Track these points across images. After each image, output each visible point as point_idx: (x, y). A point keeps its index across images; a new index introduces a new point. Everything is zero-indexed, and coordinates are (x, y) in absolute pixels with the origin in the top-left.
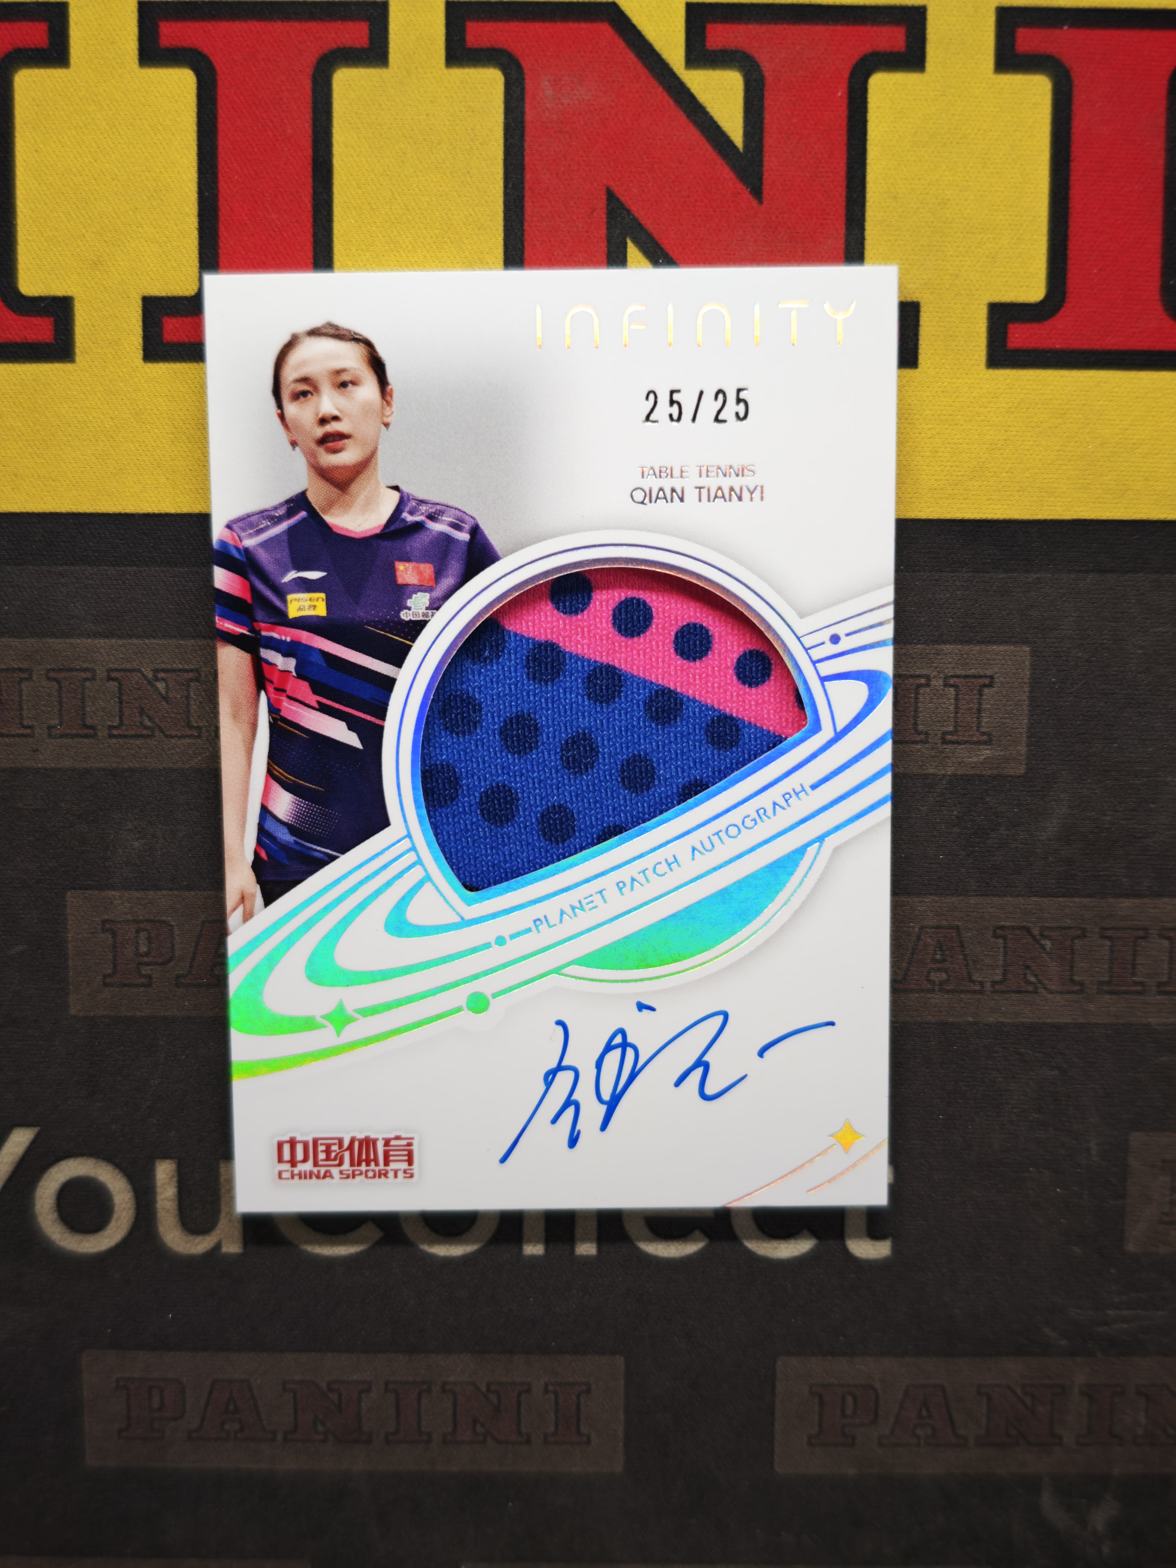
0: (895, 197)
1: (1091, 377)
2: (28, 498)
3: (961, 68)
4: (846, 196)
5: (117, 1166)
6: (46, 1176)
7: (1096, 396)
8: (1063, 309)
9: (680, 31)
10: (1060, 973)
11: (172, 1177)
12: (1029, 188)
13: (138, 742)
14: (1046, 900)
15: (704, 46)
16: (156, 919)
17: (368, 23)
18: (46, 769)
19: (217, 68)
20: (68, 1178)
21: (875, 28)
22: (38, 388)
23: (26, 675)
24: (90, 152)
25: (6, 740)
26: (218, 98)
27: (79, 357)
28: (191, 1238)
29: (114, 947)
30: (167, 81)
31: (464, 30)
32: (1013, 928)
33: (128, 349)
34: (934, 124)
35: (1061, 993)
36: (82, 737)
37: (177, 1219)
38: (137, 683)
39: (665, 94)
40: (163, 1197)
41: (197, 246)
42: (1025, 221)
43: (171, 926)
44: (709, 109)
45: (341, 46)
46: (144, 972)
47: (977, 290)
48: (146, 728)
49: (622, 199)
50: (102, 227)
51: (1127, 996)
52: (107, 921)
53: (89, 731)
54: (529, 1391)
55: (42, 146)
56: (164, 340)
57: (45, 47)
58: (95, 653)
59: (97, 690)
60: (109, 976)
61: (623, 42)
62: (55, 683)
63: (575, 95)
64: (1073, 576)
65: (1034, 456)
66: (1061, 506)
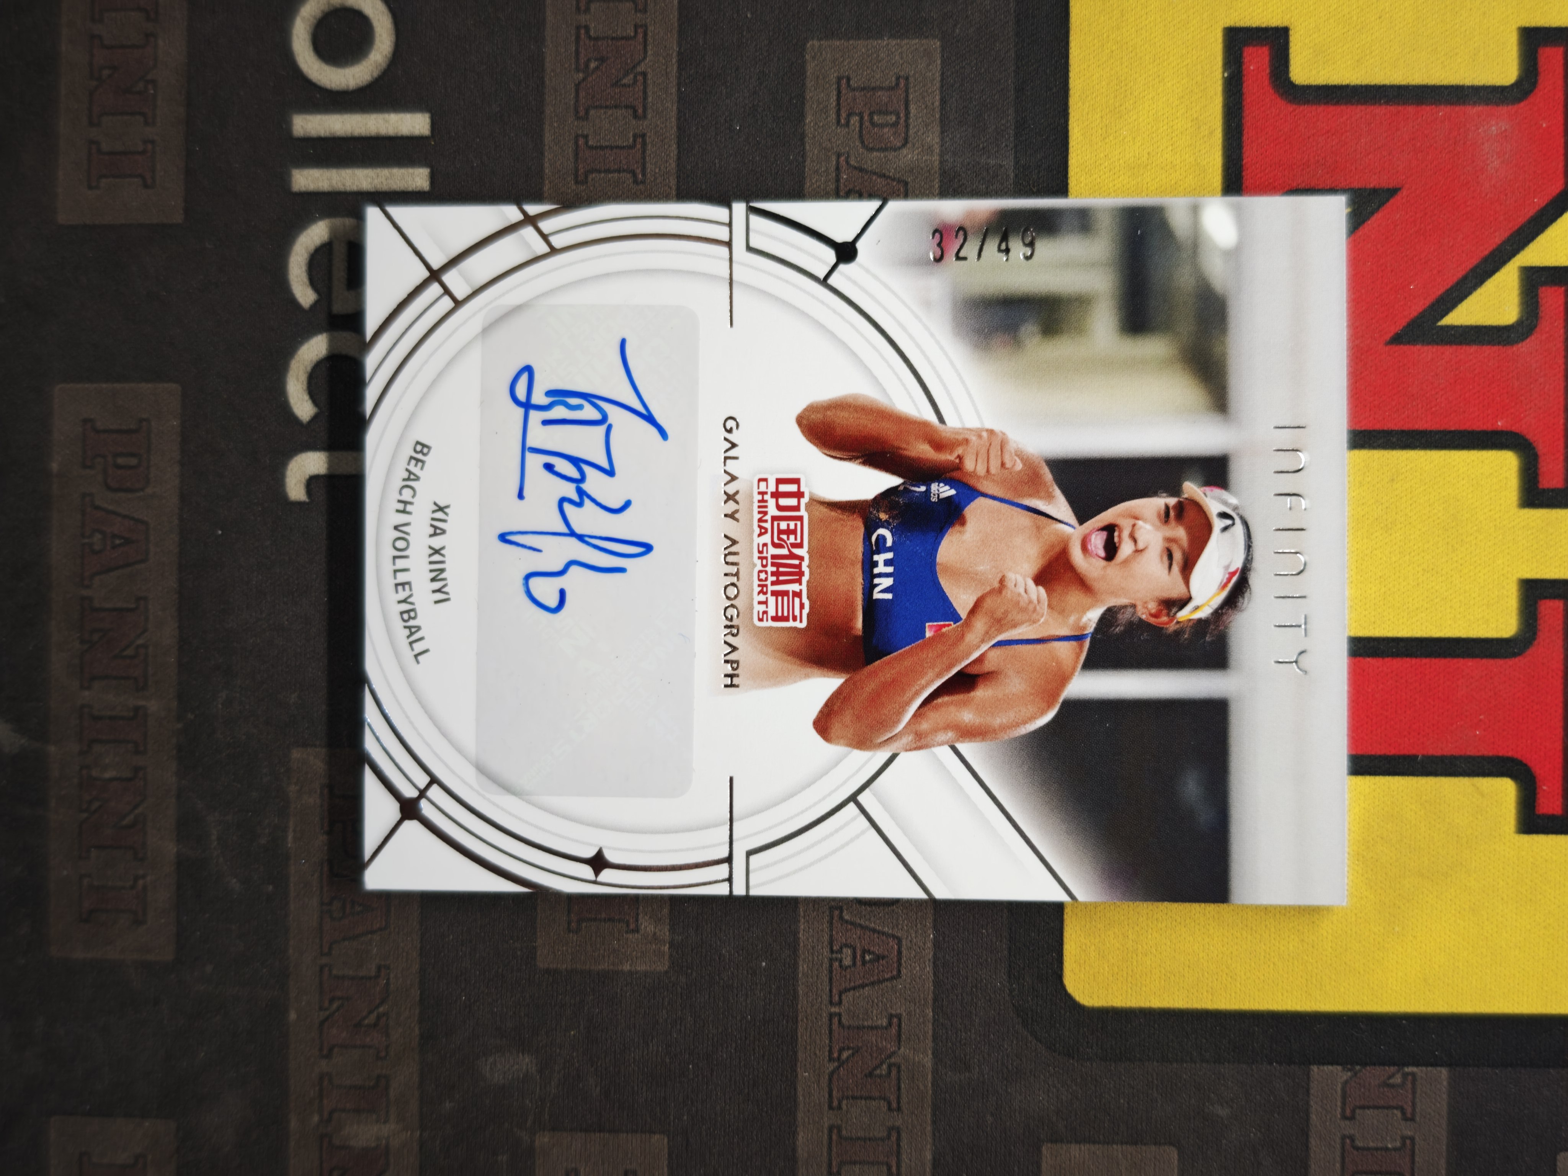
0: (1393, 480)
3: (1523, 545)
4: (1392, 431)
9: (1556, 261)
12: (1403, 617)
15: (1542, 286)
21: (1562, 458)
31: (1555, 46)
34: (1467, 519)
39: (1495, 246)
44: (1479, 291)
49: (1388, 204)
54: (146, 124)
61: (1544, 204)
63: (1492, 157)
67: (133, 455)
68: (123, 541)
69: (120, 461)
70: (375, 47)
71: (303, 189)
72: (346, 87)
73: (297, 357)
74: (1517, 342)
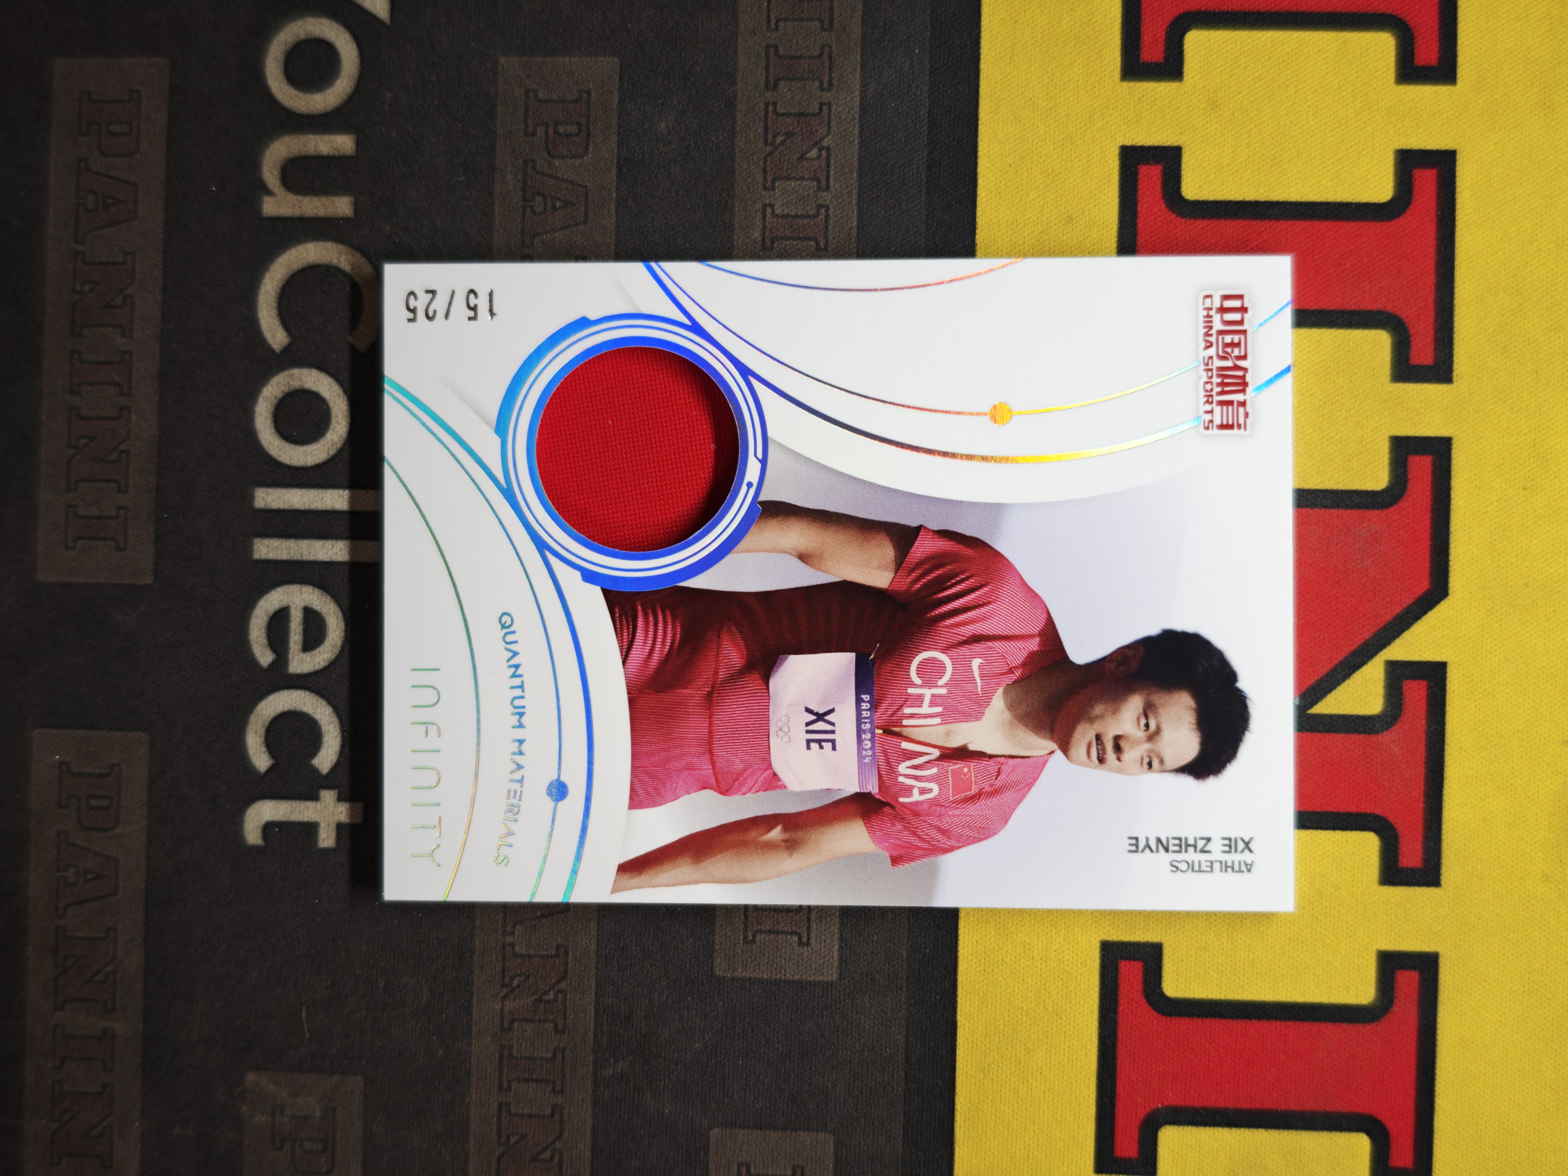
1: (1091, 1040)
2: (994, 33)
3: (1382, 919)
5: (351, 99)
6: (342, 29)
7: (1073, 1044)
8: (1156, 1014)
9: (1420, 656)
10: (521, 1010)
11: (339, 151)
12: (1269, 982)
13: (760, 130)
14: (593, 996)
15: (1406, 679)
16: (590, 141)
17: (1432, 364)
18: (736, 41)
19: (1393, 222)
20: (340, 50)
21: (1421, 839)
22: (1097, 45)
23: (826, 26)
24: (1317, 101)
25: (766, 5)
26: (1366, 223)
27: (1126, 85)
28: (278, 166)
29: (564, 101)
30: (1381, 175)
31: (1424, 454)
32: (566, 964)
33: (1132, 132)
34: (1331, 894)
35: (502, 1010)
36: (767, 77)
37: (297, 154)
38: (817, 131)
39: (1363, 641)
40: (319, 141)
41: (1228, 200)
42: (1239, 978)
43: (583, 156)
44: (1347, 682)
45: (1411, 339)
46: (539, 129)
47: (1174, 932)
48: (775, 137)
50: (1247, 110)
51: (497, 1074)
52: (589, 95)
53: (772, 85)
54: (120, 491)
55: (1324, 56)
56: (1140, 166)
57: (1416, 61)
58: (846, 91)
59: (810, 93)
60: (536, 96)
61: (1410, 603)
62: (817, 54)
63: (1362, 557)
64: (904, 1022)
65: (1017, 985)
66: (970, 1011)
67: (104, 797)
68: (94, 875)
69: (93, 802)
70: (332, 427)
71: (263, 557)
72: (303, 464)
73: (255, 711)
74: (1382, 731)
